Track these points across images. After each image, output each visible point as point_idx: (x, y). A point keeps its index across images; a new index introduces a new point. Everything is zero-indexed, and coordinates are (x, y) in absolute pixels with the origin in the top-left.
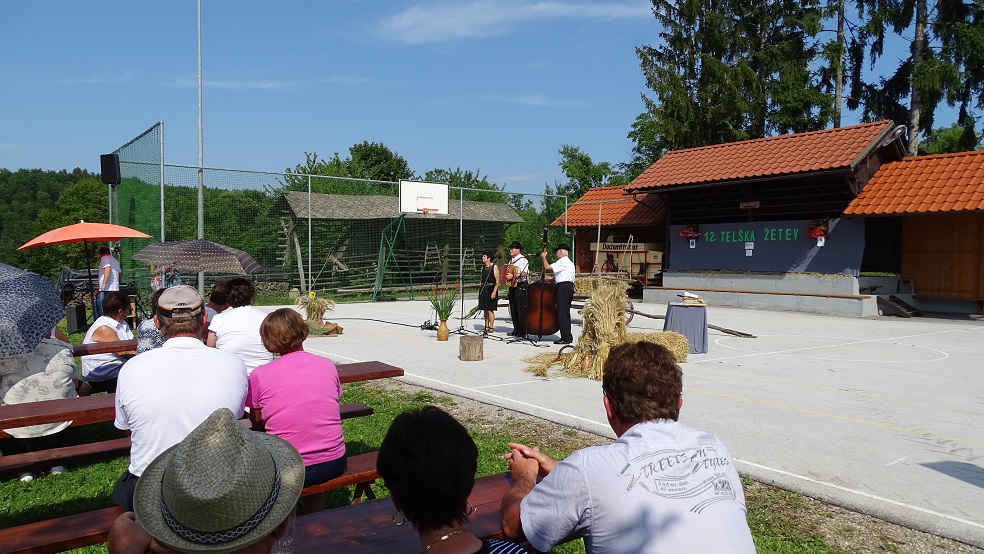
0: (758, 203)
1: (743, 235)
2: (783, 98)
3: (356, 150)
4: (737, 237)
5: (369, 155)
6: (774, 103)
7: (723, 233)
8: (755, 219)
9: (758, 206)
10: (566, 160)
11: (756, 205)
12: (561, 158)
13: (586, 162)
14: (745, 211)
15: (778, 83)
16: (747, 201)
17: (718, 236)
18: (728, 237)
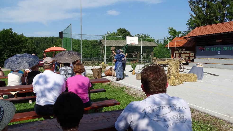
0: (222, 40)
1: (217, 49)
2: (230, 11)
3: (118, 30)
4: (215, 49)
5: (121, 31)
6: (227, 13)
7: (211, 48)
8: (221, 44)
9: (222, 41)
10: (169, 31)
11: (221, 40)
12: (168, 30)
13: (175, 31)
14: (218, 42)
15: (229, 7)
16: (218, 40)
17: (210, 49)
18: (213, 49)
